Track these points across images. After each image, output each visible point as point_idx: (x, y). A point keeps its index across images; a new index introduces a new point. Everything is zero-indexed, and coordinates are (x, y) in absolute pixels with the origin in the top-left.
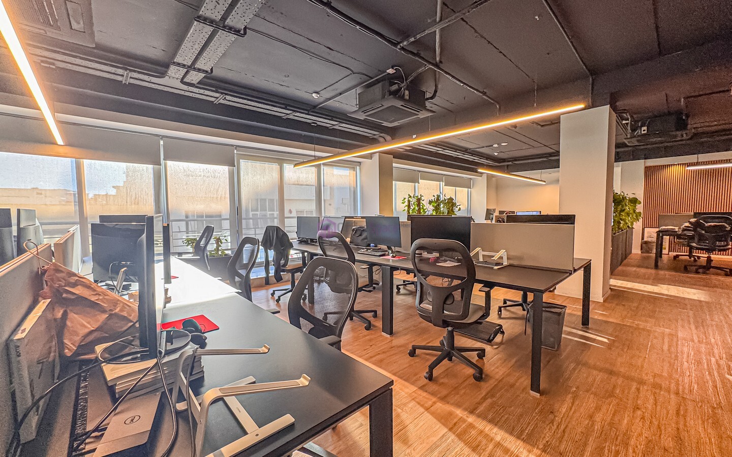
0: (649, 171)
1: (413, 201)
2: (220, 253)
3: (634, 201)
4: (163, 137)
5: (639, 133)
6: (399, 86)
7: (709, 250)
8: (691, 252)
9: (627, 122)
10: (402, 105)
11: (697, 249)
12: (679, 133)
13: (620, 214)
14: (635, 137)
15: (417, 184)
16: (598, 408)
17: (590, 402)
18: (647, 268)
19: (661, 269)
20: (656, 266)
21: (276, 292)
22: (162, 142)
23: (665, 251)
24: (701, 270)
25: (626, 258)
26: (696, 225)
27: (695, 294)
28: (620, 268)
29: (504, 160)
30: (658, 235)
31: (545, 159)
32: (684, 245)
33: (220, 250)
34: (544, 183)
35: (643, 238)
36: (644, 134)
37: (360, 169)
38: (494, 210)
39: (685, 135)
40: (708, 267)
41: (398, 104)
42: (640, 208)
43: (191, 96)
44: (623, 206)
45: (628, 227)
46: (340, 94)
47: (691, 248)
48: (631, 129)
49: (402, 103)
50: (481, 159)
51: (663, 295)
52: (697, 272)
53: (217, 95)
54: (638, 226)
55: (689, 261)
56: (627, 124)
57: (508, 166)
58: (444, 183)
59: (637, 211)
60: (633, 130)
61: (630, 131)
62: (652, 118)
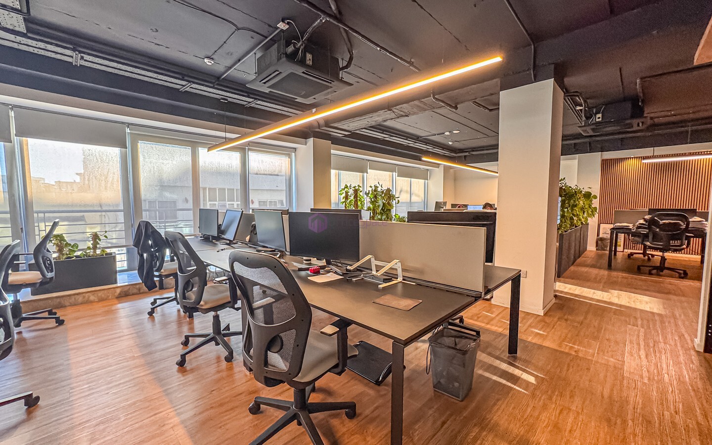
0: (606, 165)
1: (351, 192)
2: (98, 252)
3: (588, 196)
4: (14, 107)
5: (594, 122)
6: (294, 47)
7: (663, 249)
9: (581, 108)
10: (303, 73)
11: (650, 248)
12: (635, 122)
13: (572, 210)
14: (589, 125)
15: (365, 174)
18: (600, 268)
19: (616, 270)
20: (610, 267)
21: (158, 300)
22: (12, 114)
23: (620, 249)
24: (654, 271)
25: (579, 257)
26: (652, 223)
28: (572, 268)
29: (461, 151)
30: (613, 232)
32: (638, 243)
33: (99, 248)
35: (598, 235)
36: (599, 122)
37: (295, 155)
38: (445, 203)
39: (641, 125)
40: (661, 268)
41: (299, 70)
42: (596, 203)
44: (574, 201)
45: (582, 223)
46: (239, 60)
47: (645, 248)
48: (585, 116)
49: (304, 70)
50: (434, 148)
52: (650, 274)
54: (593, 221)
55: (644, 260)
56: (581, 110)
57: (465, 156)
58: (397, 174)
59: (593, 206)
60: (588, 118)
61: (584, 118)
62: (606, 104)
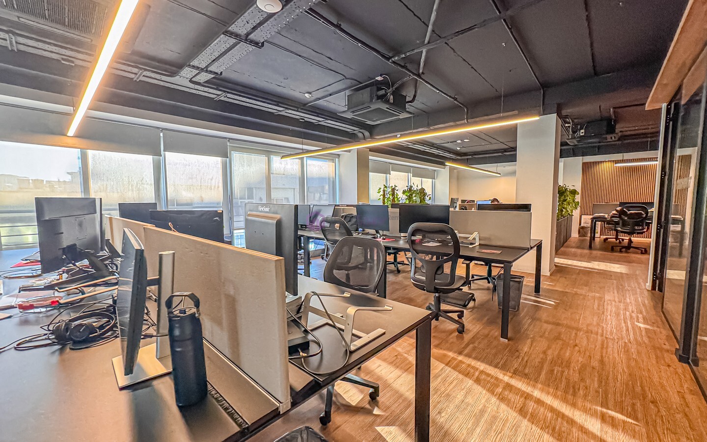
0: (586, 167)
1: (388, 190)
3: (574, 192)
4: (163, 129)
5: (579, 136)
6: (385, 92)
7: (631, 233)
8: (617, 235)
9: (569, 125)
10: (387, 108)
11: (622, 232)
12: (609, 136)
13: (562, 204)
14: (575, 138)
15: (388, 175)
16: (549, 347)
17: (542, 344)
18: (583, 248)
19: (596, 249)
20: (590, 247)
22: (162, 135)
23: (597, 235)
24: (624, 250)
25: (566, 241)
26: (622, 213)
27: (618, 268)
28: (562, 249)
29: (465, 154)
30: (592, 221)
31: (500, 154)
32: (612, 230)
34: (499, 175)
35: (580, 224)
36: (583, 136)
37: (338, 160)
38: (458, 199)
39: (613, 138)
40: (629, 247)
41: (384, 107)
42: (578, 198)
43: (197, 93)
44: (565, 197)
45: (569, 214)
46: (330, 95)
47: (617, 231)
49: (388, 106)
50: (445, 153)
51: (595, 269)
52: (621, 251)
53: (219, 93)
54: (576, 213)
55: (616, 243)
56: (569, 127)
57: (467, 159)
58: (411, 174)
59: (576, 201)
60: (574, 132)
61: (571, 132)
62: (588, 122)
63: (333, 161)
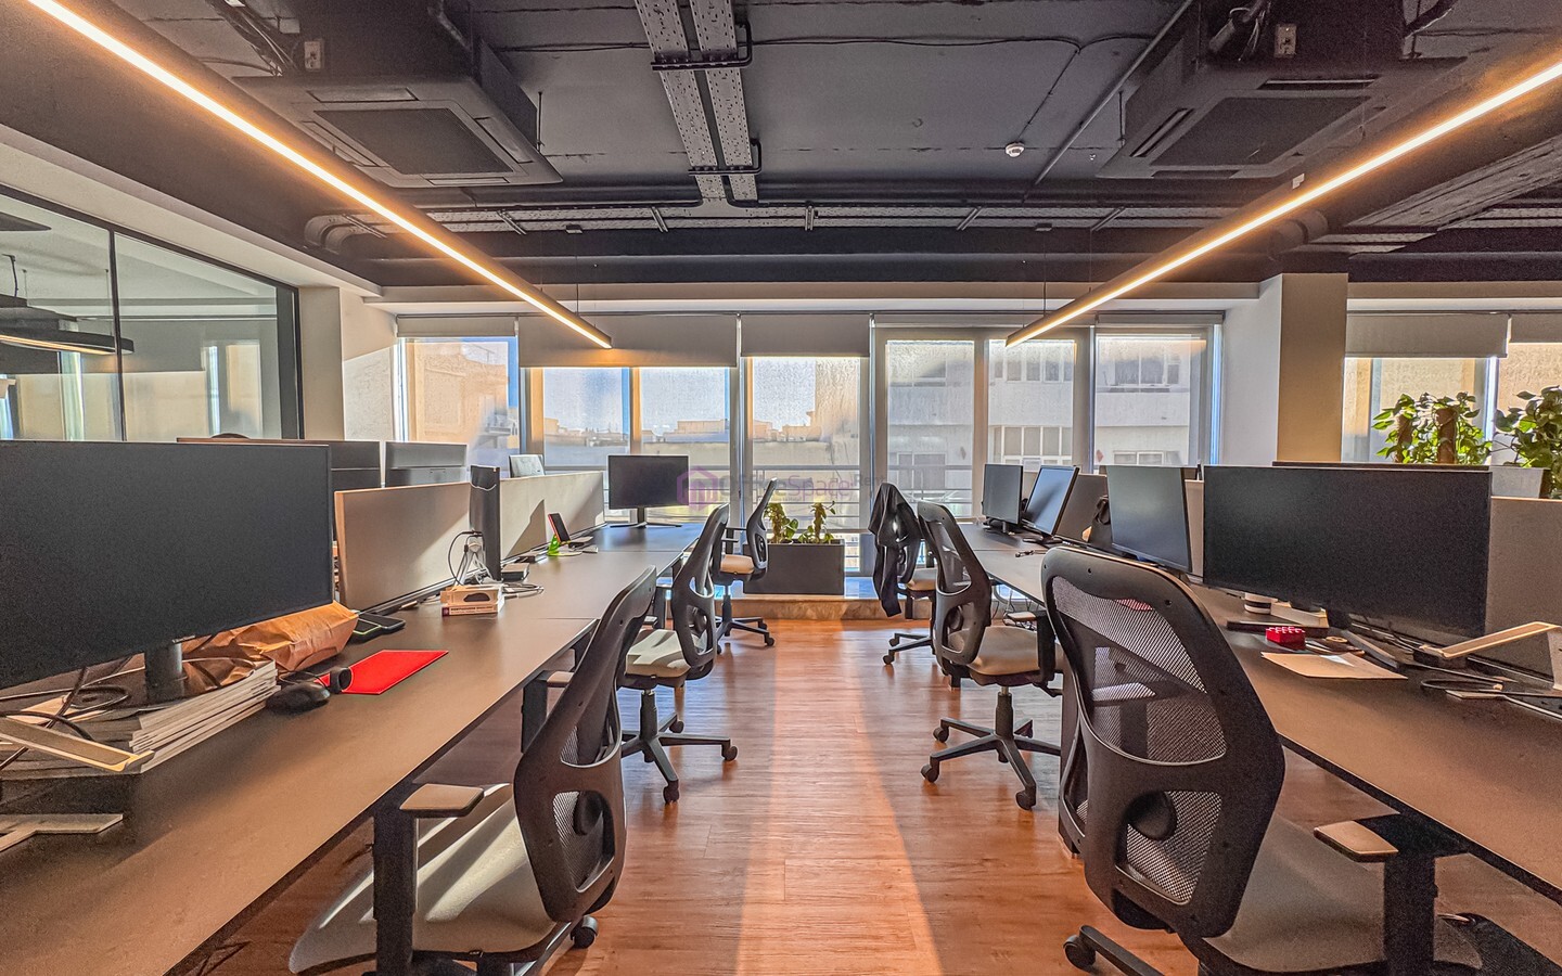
2: (822, 536)
4: (742, 314)
6: (1236, 24)
10: (1265, 86)
22: (739, 325)
33: (824, 531)
37: (1223, 331)
41: (1246, 85)
46: (1082, 123)
49: (1263, 77)
63: (1204, 332)
